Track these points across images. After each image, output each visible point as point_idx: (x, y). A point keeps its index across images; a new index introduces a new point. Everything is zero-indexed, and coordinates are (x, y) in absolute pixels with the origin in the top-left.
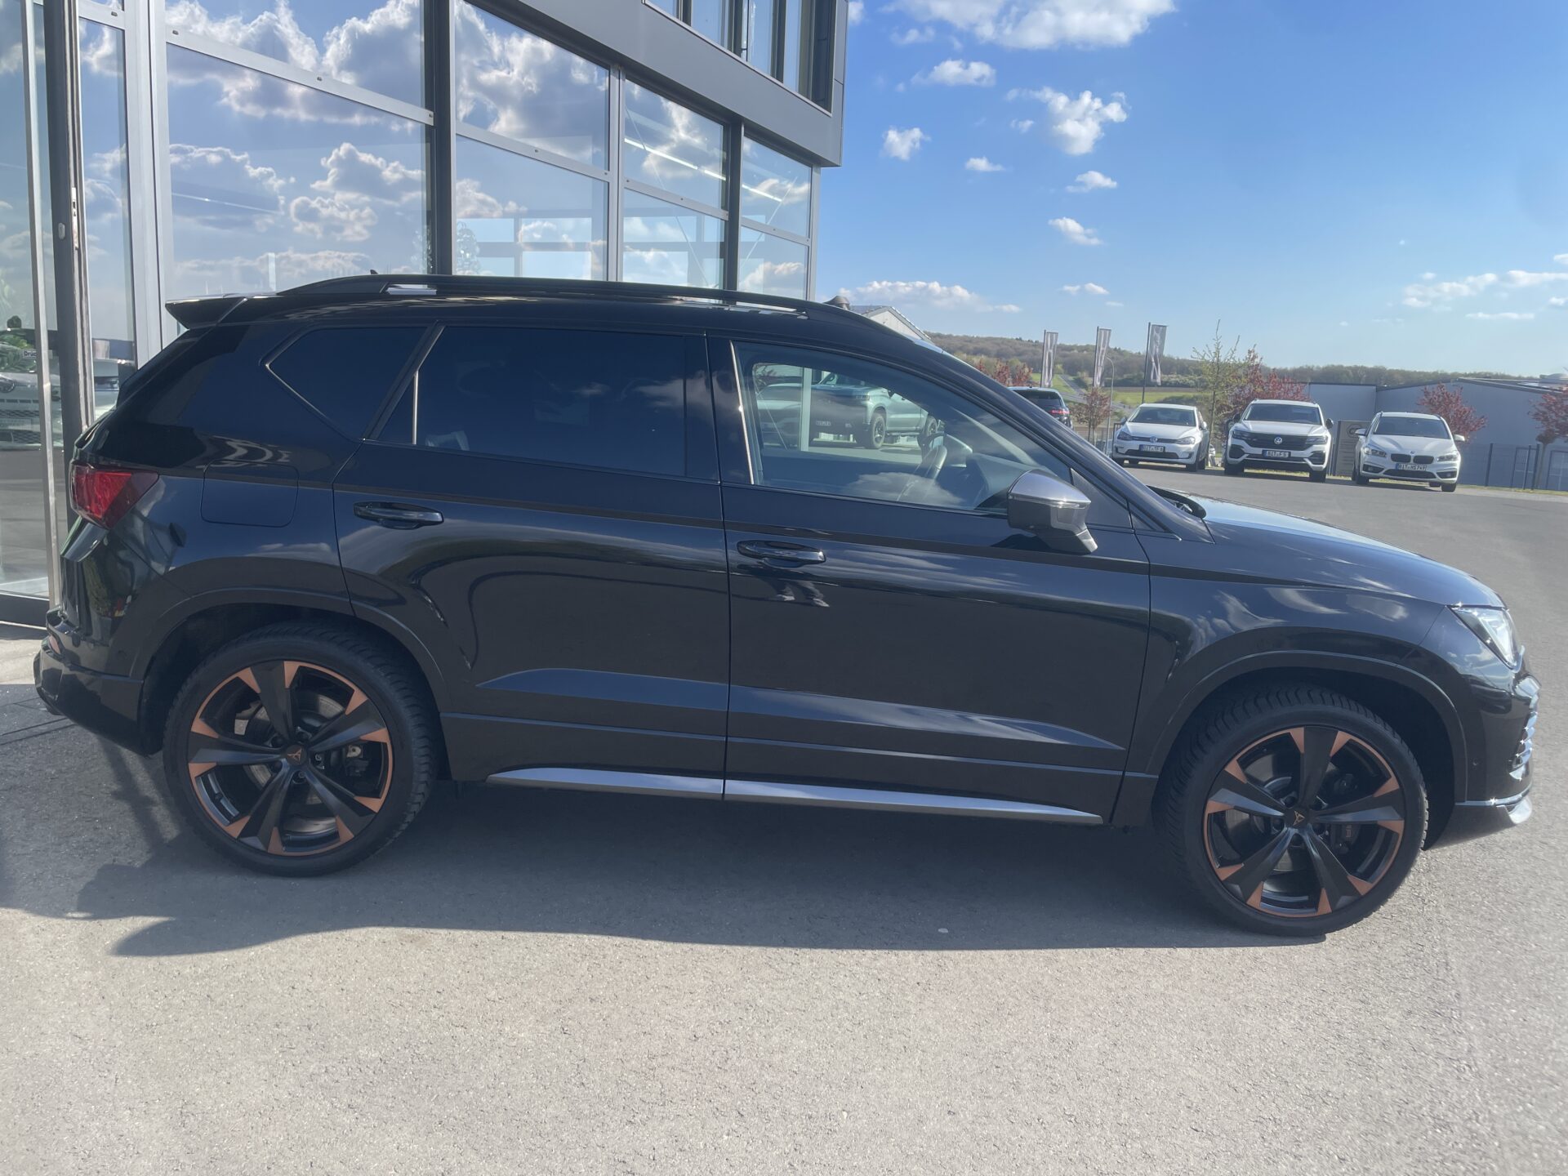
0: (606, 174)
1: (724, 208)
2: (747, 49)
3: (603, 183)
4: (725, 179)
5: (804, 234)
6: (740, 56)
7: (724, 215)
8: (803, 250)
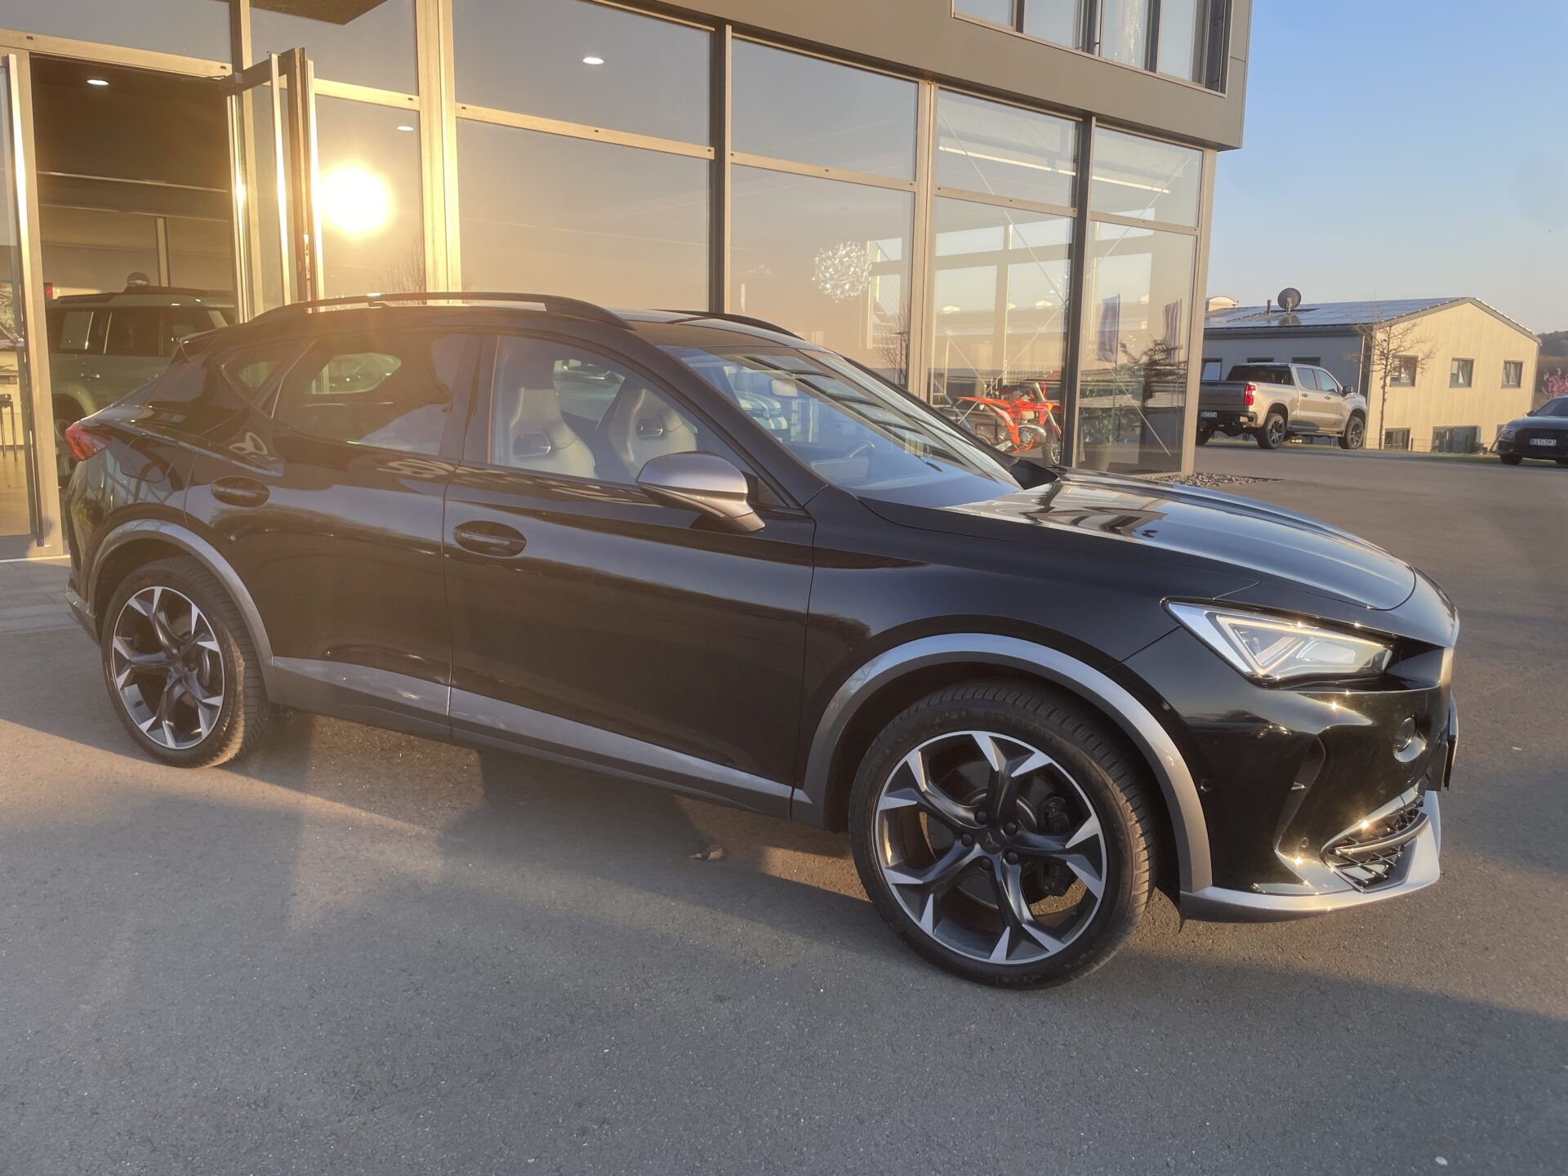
0: (911, 184)
1: (1073, 205)
2: (1099, 43)
3: (909, 194)
4: (1074, 174)
5: (1191, 222)
6: (1092, 53)
7: (1073, 212)
8: (1191, 239)
